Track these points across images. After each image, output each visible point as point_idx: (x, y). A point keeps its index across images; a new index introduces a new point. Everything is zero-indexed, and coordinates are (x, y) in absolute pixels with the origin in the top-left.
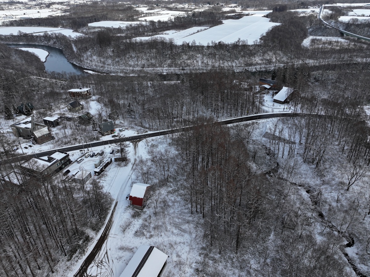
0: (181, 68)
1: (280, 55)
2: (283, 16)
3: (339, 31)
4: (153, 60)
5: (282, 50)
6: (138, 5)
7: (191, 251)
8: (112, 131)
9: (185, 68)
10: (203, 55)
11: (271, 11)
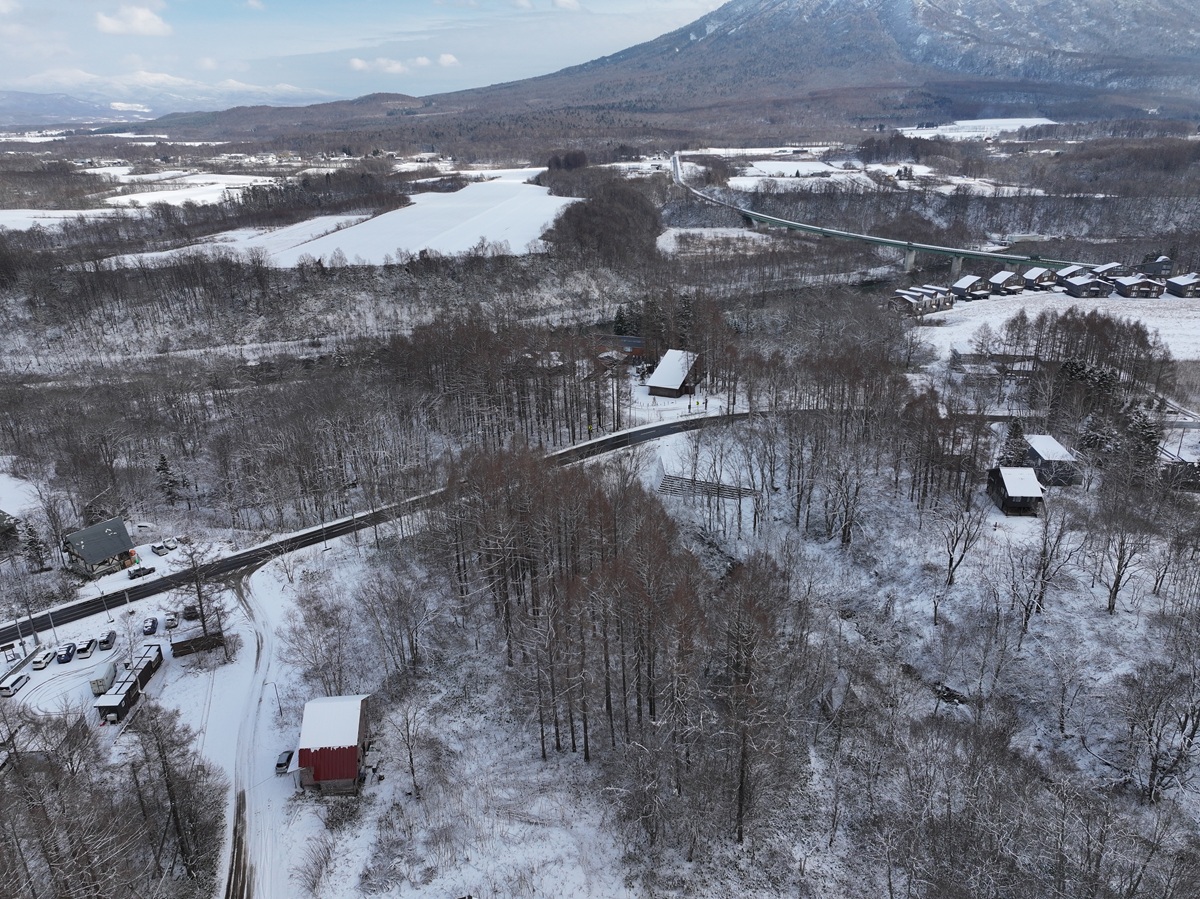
0: (307, 340)
1: (609, 279)
2: (583, 179)
3: (740, 212)
4: (196, 322)
5: (610, 267)
6: (88, 160)
7: (594, 879)
8: (126, 558)
9: (322, 340)
10: (377, 295)
11: (546, 169)
